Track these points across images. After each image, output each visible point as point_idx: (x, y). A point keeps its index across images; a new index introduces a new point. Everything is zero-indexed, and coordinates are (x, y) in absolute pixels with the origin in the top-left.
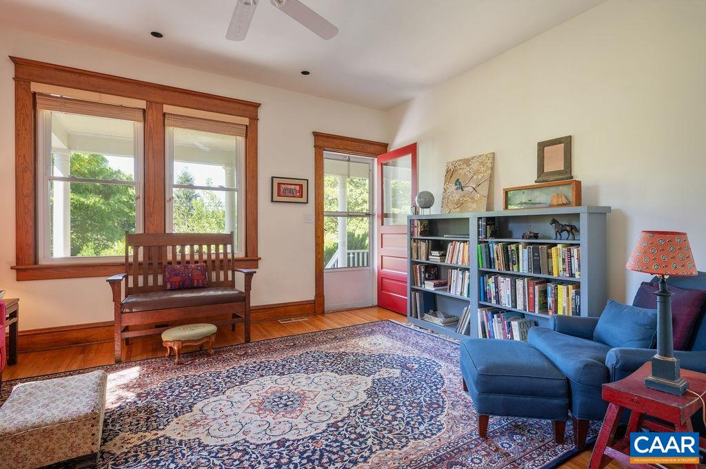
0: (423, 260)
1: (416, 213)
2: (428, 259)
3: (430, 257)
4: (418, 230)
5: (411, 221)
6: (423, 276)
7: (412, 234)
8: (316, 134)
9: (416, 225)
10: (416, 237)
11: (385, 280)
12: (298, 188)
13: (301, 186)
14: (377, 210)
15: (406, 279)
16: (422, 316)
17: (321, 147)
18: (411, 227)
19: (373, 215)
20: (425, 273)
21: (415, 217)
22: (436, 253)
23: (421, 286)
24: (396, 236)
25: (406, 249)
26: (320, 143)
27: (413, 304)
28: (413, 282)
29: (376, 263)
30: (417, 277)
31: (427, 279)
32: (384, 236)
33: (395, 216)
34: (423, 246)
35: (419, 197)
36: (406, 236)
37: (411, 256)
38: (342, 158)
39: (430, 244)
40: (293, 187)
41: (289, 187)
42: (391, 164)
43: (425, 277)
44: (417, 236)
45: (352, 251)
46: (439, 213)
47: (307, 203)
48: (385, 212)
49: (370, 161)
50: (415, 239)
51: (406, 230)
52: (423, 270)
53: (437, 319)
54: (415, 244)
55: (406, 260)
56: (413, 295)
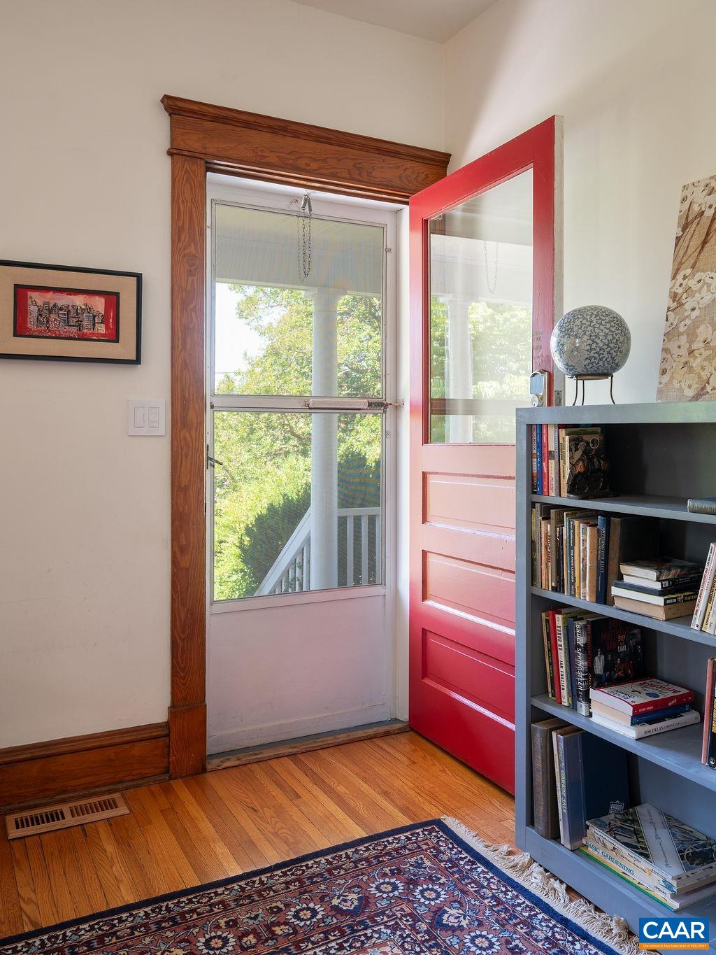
0: (584, 598)
1: (552, 397)
2: (603, 596)
3: (615, 591)
4: (560, 470)
5: (533, 433)
6: (581, 663)
7: (535, 483)
8: (175, 107)
9: (552, 446)
10: (552, 497)
11: (432, 640)
12: (99, 304)
13: (113, 298)
14: (409, 387)
15: (512, 653)
16: (578, 833)
17: (193, 157)
18: (530, 456)
19: (397, 407)
20: (590, 653)
21: (547, 417)
22: (645, 576)
23: (573, 707)
24: (476, 483)
25: (512, 538)
26: (193, 142)
27: (539, 778)
28: (542, 683)
29: (406, 574)
30: (555, 662)
31: (601, 682)
32: (432, 481)
33: (471, 407)
34: (584, 541)
35: (567, 332)
36: (511, 486)
37: (533, 577)
38: (283, 204)
39: (617, 531)
40: (79, 301)
41: (63, 300)
42: (457, 225)
43: (590, 669)
44: (558, 494)
45: (352, 512)
46: (651, 398)
47: (137, 361)
48: (435, 393)
49: (387, 220)
50: (547, 510)
51: (511, 464)
52: (581, 640)
53: (643, 863)
54: (547, 528)
55: (512, 579)
56: (538, 741)
